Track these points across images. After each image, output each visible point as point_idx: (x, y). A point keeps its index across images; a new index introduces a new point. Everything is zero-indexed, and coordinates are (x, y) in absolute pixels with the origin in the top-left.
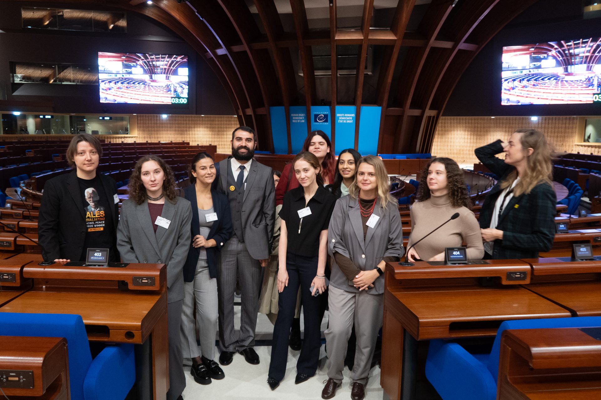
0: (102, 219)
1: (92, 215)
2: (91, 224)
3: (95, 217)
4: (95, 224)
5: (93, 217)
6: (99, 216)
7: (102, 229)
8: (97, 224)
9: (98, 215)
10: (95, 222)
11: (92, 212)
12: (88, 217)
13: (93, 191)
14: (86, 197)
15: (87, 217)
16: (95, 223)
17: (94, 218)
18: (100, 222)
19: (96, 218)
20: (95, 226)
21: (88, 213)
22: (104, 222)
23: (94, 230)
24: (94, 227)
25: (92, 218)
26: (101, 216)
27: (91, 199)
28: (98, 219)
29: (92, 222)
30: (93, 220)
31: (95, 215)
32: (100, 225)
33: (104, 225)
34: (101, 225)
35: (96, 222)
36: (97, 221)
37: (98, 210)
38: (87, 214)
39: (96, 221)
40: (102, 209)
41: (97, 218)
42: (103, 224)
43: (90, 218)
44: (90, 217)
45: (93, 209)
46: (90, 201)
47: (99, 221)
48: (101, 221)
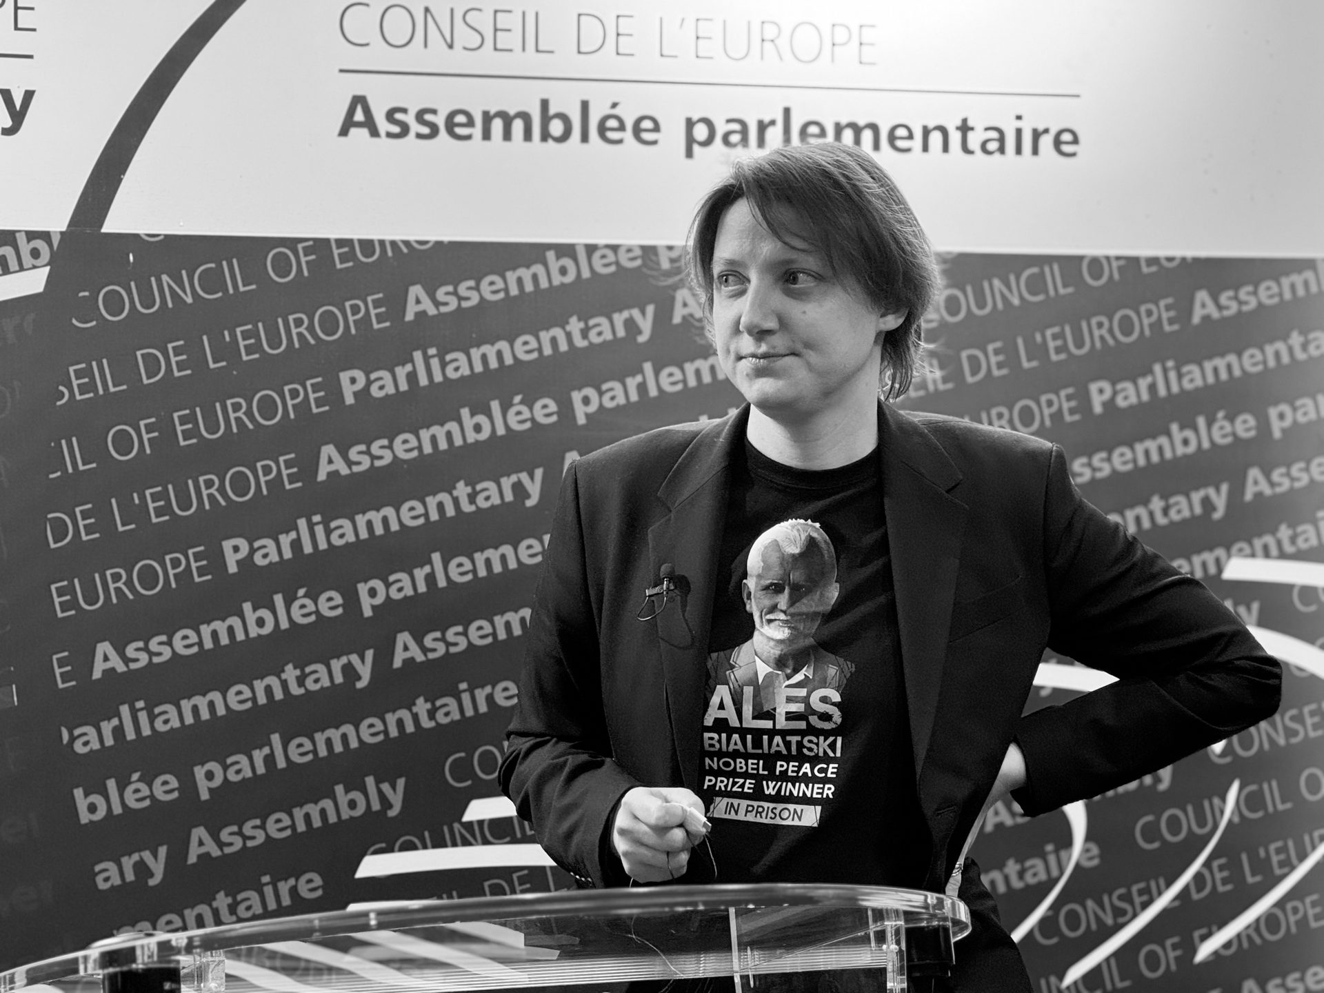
0: (824, 744)
1: (748, 710)
2: (746, 775)
3: (768, 724)
4: (772, 776)
5: (750, 723)
6: (802, 725)
7: (810, 817)
8: (784, 777)
9: (790, 716)
10: (770, 760)
11: (748, 691)
12: (721, 725)
13: (811, 543)
14: (751, 583)
15: (709, 721)
16: (770, 767)
17: (758, 733)
18: (806, 768)
19: (772, 733)
20: (770, 788)
21: (722, 693)
22: (832, 769)
23: (751, 818)
24: (758, 794)
25: (743, 732)
26: (814, 720)
27: (783, 600)
28: (794, 739)
29: (747, 756)
30: (757, 743)
31: (771, 715)
32: (799, 790)
33: (829, 790)
34: (814, 791)
35: (780, 766)
36: (788, 758)
37: (799, 677)
38: (715, 700)
39: (779, 756)
40: (832, 671)
41: (784, 733)
42: (825, 781)
43: (730, 731)
44: (734, 722)
45: (763, 670)
46: (773, 609)
47: (801, 759)
48: (814, 761)
